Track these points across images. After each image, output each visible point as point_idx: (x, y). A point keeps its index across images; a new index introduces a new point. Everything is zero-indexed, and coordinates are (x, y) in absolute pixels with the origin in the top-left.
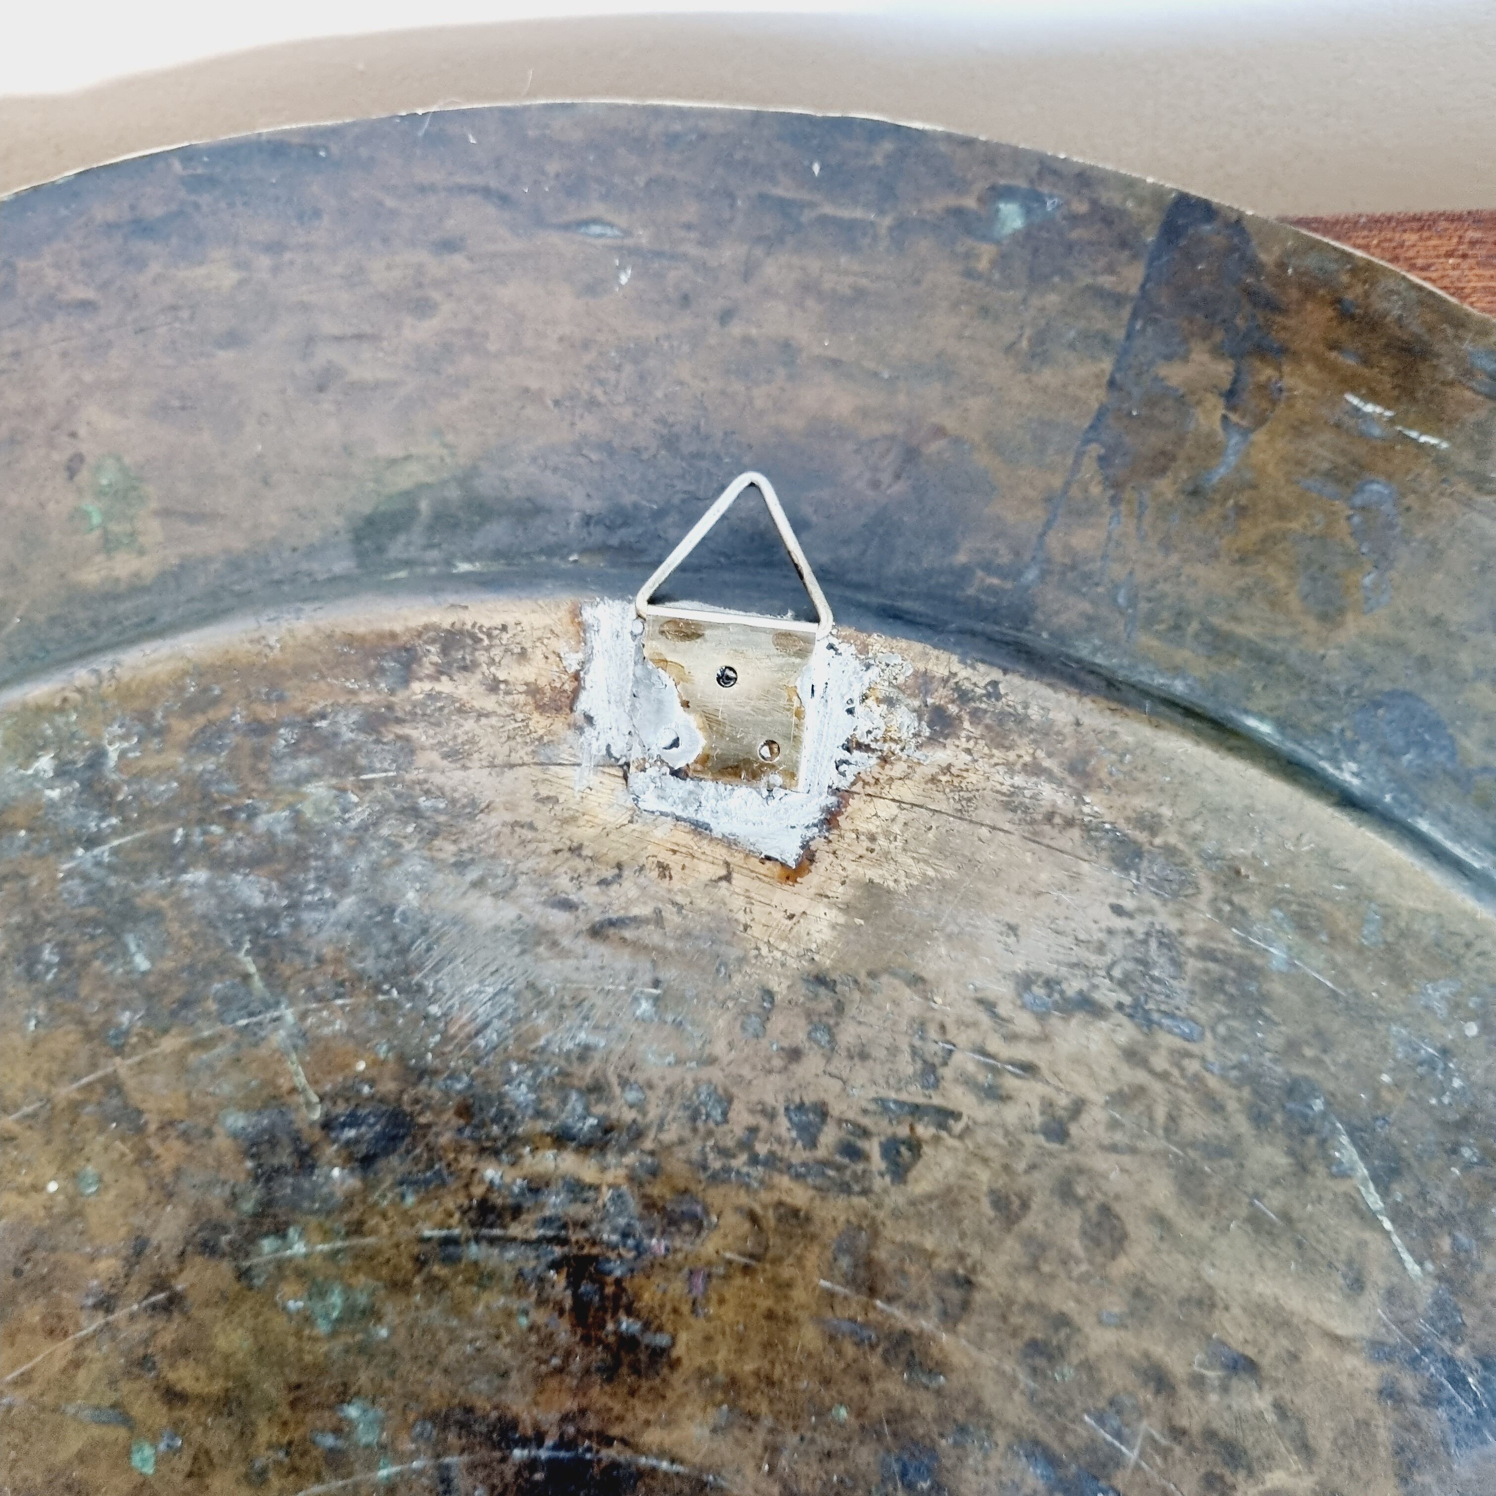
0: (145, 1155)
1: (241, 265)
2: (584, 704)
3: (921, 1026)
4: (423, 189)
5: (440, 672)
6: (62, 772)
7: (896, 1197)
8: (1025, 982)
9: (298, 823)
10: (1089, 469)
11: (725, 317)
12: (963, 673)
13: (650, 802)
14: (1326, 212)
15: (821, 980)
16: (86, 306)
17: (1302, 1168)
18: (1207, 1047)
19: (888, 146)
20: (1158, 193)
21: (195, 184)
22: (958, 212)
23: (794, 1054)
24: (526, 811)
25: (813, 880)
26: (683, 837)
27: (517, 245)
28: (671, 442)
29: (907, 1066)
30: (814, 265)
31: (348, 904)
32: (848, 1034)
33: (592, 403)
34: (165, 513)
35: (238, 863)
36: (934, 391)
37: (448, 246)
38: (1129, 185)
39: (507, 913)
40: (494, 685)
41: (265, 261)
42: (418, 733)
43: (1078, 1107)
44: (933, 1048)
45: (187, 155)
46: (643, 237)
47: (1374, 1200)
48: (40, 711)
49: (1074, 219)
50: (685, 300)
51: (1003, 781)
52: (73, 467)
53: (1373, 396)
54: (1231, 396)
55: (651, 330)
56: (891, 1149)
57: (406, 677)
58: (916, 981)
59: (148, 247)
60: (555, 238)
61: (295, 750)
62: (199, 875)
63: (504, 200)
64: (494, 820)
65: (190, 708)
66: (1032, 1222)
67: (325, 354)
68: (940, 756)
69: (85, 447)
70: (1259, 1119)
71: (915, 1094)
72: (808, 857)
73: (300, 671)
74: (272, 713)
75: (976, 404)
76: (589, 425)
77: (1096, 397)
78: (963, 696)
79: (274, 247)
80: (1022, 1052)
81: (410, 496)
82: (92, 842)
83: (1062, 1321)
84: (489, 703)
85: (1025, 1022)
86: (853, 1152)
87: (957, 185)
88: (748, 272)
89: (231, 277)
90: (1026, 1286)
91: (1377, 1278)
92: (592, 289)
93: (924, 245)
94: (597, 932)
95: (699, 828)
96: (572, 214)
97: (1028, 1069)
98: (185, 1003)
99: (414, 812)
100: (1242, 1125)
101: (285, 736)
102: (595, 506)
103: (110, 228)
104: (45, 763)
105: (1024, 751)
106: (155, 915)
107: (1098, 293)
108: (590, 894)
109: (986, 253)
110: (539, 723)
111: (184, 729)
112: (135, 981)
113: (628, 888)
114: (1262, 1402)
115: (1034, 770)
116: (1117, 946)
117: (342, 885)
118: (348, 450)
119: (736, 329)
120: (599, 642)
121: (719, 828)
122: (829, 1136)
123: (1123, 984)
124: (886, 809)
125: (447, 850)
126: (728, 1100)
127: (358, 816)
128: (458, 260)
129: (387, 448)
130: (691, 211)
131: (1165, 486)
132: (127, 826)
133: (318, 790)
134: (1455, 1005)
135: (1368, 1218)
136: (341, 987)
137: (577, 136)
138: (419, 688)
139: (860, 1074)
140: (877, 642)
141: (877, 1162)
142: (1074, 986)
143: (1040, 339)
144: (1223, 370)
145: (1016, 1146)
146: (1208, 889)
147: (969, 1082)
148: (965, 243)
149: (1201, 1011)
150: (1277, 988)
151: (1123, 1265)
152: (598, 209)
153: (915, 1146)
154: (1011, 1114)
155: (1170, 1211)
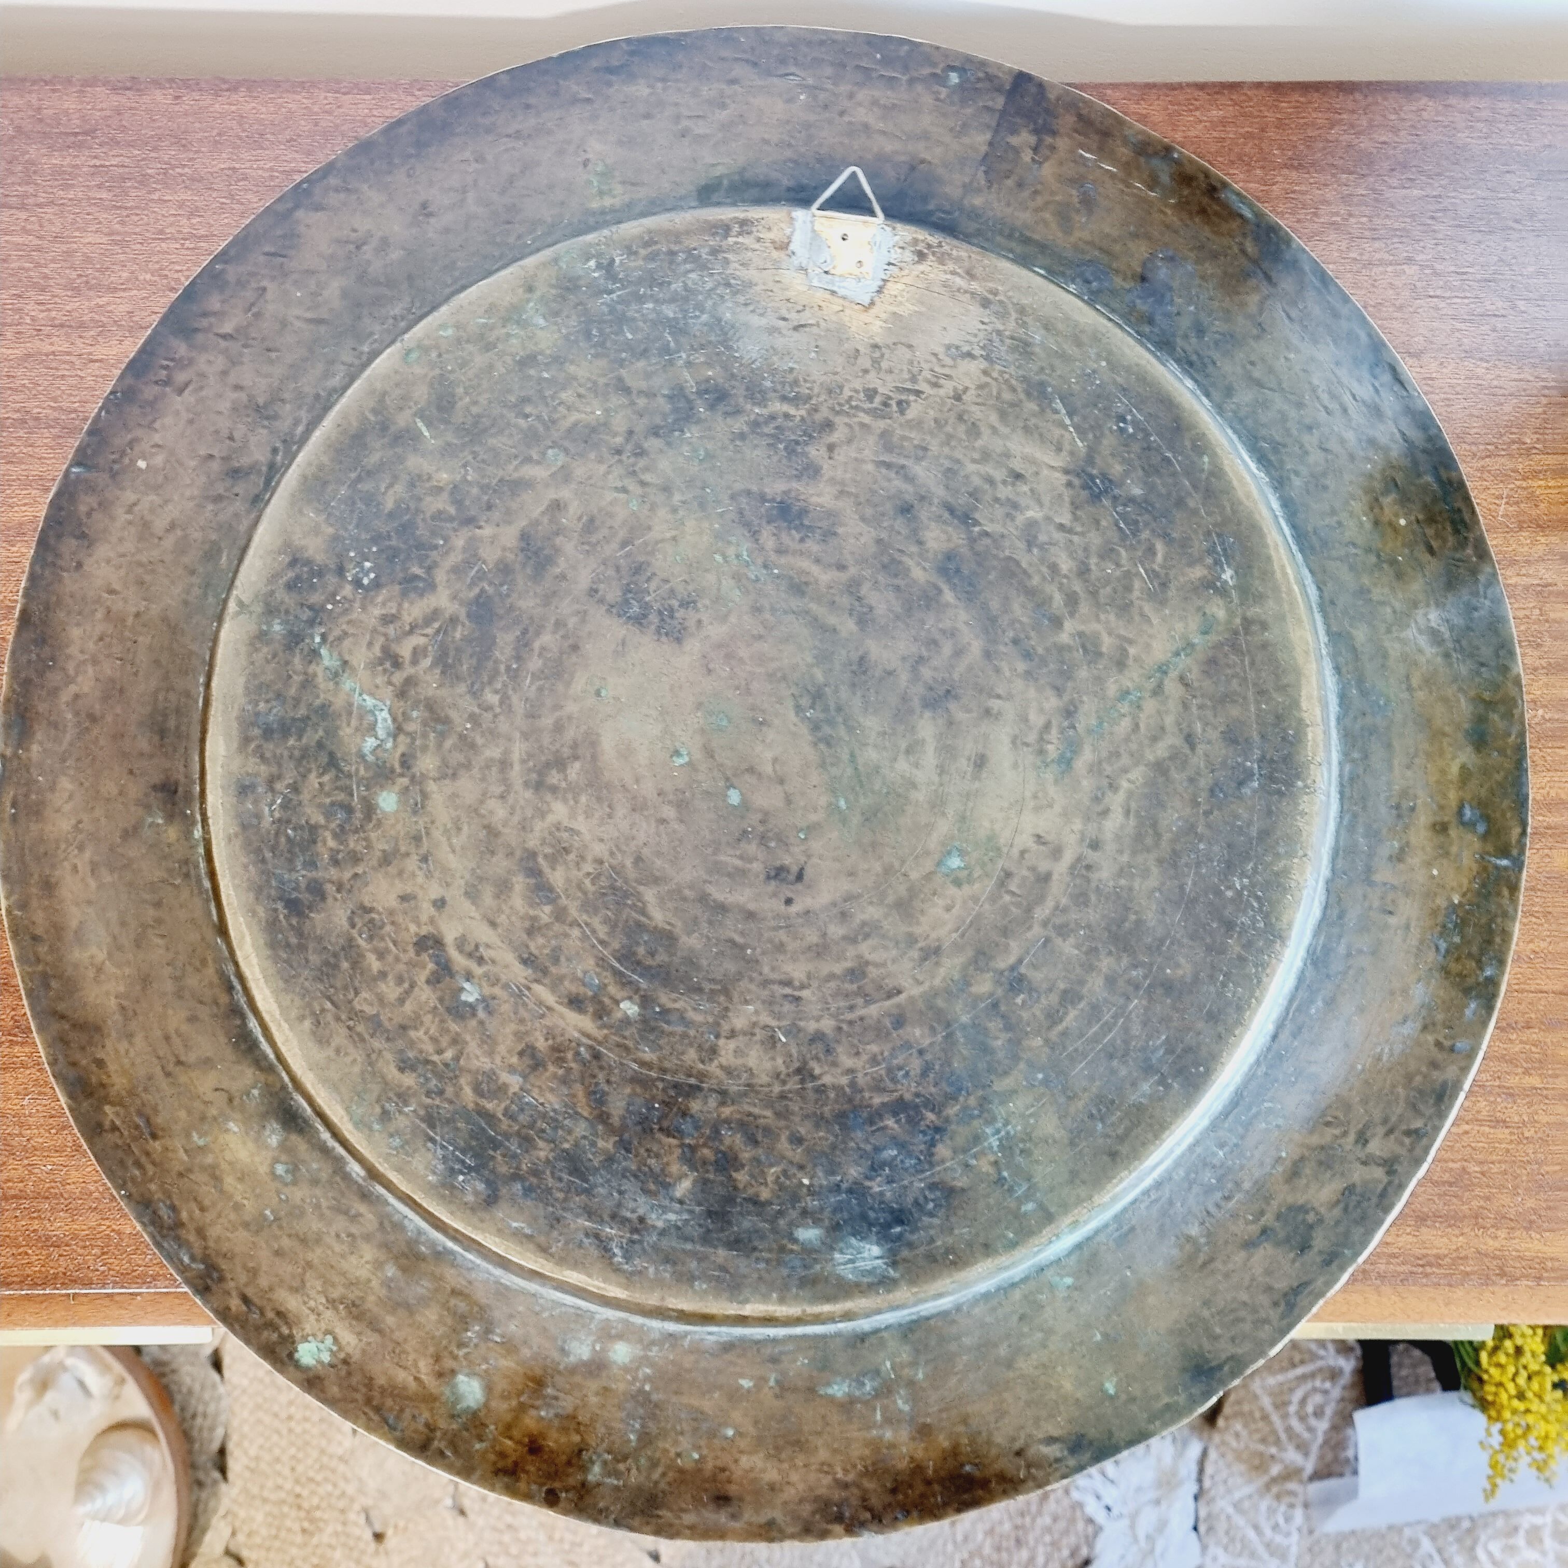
0: (633, 403)
1: (651, 86)
2: (792, 247)
3: (911, 363)
4: (723, 59)
5: (740, 234)
6: (599, 266)
7: (902, 420)
8: (948, 347)
9: (686, 288)
10: (981, 175)
11: (842, 113)
12: (930, 239)
13: (815, 283)
14: (1076, 80)
15: (876, 346)
16: (588, 100)
17: (1043, 411)
18: (1012, 370)
19: (906, 48)
20: (1011, 70)
21: (632, 53)
22: (934, 75)
23: (866, 371)
24: (770, 285)
25: (874, 311)
26: (827, 295)
27: (760, 83)
28: (820, 161)
29: (906, 376)
30: (877, 93)
31: (705, 317)
32: (885, 365)
33: (790, 145)
34: (623, 183)
35: (664, 301)
36: (921, 146)
37: (733, 82)
38: (1000, 67)
39: (763, 322)
40: (759, 240)
41: (659, 85)
42: (730, 256)
43: (966, 389)
44: (915, 370)
45: (628, 41)
46: (810, 81)
47: (1068, 421)
48: (590, 245)
49: (979, 80)
50: (826, 107)
51: (944, 277)
52: (586, 163)
53: (1088, 151)
54: (1035, 150)
55: (812, 117)
56: (899, 403)
57: (726, 235)
58: (910, 347)
59: (614, 78)
60: (775, 80)
61: (685, 261)
62: (650, 305)
63: (755, 64)
64: (758, 288)
65: (647, 244)
66: (949, 429)
67: (685, 123)
68: (921, 267)
69: (590, 156)
70: (1028, 394)
71: (908, 385)
72: (872, 303)
73: (688, 233)
74: (675, 248)
75: (938, 151)
76: (788, 153)
77: (984, 149)
78: (929, 246)
79: (664, 80)
80: (946, 371)
81: (720, 178)
82: (610, 292)
83: (958, 461)
84: (757, 246)
85: (949, 361)
86: (886, 404)
87: (934, 65)
88: (851, 96)
89: (646, 91)
90: (946, 450)
91: (1067, 447)
92: (790, 101)
93: (919, 88)
94: (796, 328)
95: (833, 293)
96: (782, 71)
97: (949, 377)
98: (646, 351)
99: (728, 285)
100: (1022, 396)
101: (682, 256)
102: (791, 183)
103: (597, 70)
104: (592, 263)
105: (951, 266)
106: (634, 319)
107: (987, 108)
108: (793, 316)
109: (944, 92)
110: (775, 254)
111: (643, 252)
112: (627, 342)
113: (807, 313)
114: (1025, 488)
115: (953, 273)
116: (981, 335)
117: (702, 312)
118: (695, 160)
119: (846, 119)
120: (798, 224)
121: (841, 292)
122: (878, 400)
123: (983, 348)
124: (900, 286)
125: (741, 299)
126: (841, 388)
127: (709, 286)
128: (736, 87)
129: (710, 160)
130: (829, 71)
131: (1010, 182)
132: (623, 287)
133: (693, 276)
134: (1099, 355)
135: (1065, 427)
136: (702, 347)
137: (785, 40)
138: (731, 240)
139: (889, 378)
140: (899, 226)
141: (895, 407)
142: (965, 349)
143: (964, 125)
144: (1033, 140)
145: (943, 403)
146: (1014, 315)
147: (929, 382)
148: (937, 88)
149: (1010, 358)
150: (1037, 350)
151: (979, 443)
152: (792, 69)
153: (908, 403)
154: (942, 392)
155: (997, 424)
